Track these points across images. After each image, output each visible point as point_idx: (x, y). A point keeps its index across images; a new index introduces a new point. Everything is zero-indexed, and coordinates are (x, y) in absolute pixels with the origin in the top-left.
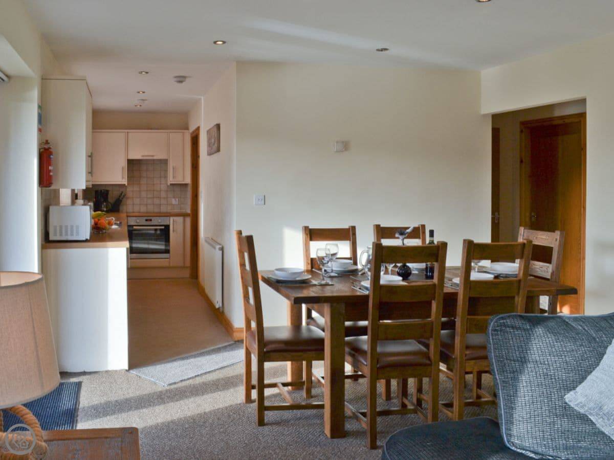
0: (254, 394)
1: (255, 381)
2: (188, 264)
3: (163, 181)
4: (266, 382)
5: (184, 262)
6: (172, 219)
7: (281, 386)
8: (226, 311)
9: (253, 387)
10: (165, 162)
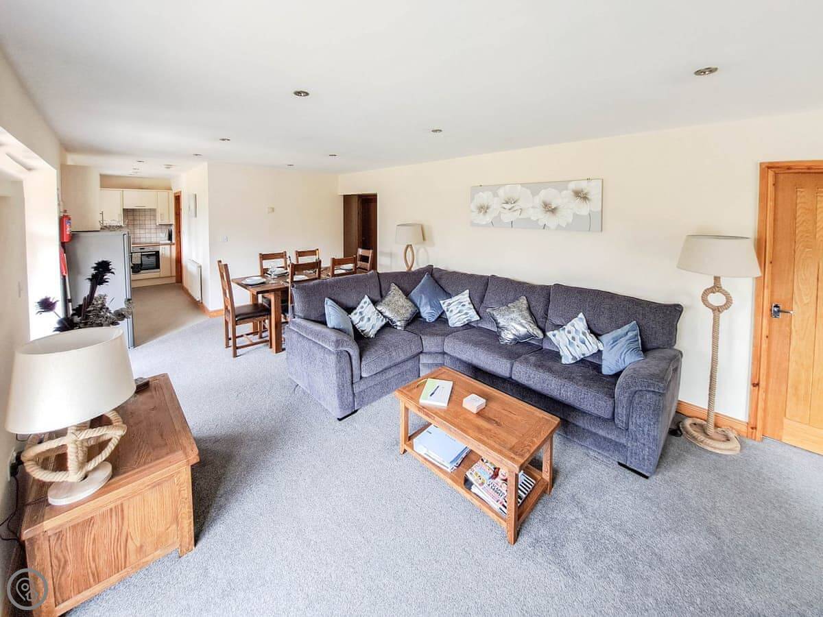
0: (231, 342)
1: (231, 335)
2: (174, 273)
3: (153, 222)
4: (237, 335)
5: (171, 273)
6: (161, 247)
7: (245, 336)
8: (203, 302)
9: (230, 339)
10: (154, 210)
